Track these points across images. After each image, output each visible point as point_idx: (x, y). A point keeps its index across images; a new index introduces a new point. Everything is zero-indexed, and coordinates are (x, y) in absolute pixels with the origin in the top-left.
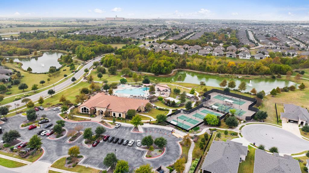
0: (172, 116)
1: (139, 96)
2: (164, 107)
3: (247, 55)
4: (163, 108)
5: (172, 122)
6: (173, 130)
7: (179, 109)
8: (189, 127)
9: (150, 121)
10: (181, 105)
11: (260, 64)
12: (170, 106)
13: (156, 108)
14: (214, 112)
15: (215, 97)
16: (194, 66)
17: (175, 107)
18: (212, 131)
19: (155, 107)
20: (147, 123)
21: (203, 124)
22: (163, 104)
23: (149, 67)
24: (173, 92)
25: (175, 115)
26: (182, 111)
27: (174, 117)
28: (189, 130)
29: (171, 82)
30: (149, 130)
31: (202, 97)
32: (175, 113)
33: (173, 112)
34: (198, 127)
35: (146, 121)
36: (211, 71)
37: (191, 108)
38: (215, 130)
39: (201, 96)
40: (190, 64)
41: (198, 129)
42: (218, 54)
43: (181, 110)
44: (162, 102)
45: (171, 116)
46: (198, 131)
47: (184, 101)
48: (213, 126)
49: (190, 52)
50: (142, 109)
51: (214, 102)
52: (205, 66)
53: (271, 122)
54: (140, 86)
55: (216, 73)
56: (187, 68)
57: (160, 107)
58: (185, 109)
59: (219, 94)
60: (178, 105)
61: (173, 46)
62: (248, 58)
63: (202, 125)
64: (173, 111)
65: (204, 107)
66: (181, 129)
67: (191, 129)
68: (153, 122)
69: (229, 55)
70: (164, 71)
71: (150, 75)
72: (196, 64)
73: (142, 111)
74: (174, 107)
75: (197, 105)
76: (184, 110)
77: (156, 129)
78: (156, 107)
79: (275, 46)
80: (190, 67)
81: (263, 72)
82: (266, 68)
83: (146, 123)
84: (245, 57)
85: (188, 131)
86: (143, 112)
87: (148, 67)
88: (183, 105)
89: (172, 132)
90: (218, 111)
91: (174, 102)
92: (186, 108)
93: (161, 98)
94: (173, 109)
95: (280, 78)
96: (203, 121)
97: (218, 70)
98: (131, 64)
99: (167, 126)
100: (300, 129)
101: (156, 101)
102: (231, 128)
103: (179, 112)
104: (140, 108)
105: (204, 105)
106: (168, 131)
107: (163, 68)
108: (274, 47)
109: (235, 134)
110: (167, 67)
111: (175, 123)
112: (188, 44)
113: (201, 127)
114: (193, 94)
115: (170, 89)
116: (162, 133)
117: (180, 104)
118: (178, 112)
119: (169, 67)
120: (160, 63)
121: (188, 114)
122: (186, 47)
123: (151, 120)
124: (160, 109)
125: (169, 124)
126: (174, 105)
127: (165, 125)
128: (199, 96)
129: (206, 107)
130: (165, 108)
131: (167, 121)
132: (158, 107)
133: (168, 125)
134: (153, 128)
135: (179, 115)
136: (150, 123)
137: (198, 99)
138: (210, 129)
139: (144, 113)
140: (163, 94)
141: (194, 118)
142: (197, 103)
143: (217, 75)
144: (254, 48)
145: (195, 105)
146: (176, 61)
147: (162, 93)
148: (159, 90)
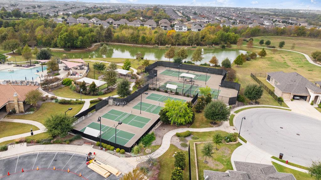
0: (90, 114)
1: (22, 82)
2: (74, 98)
3: (183, 27)
4: (69, 99)
5: (89, 131)
6: (90, 154)
7: (104, 98)
8: (130, 136)
9: (32, 134)
10: (108, 89)
11: (205, 32)
12: (86, 94)
13: (54, 101)
14: (171, 96)
15: (163, 73)
16: (124, 37)
17: (97, 95)
18: (183, 138)
19: (52, 99)
20: (20, 142)
21: (160, 123)
22: (72, 92)
23: (55, 39)
24: (93, 70)
25: (96, 110)
26: (111, 101)
27: (94, 117)
28: (133, 147)
29: (90, 58)
30: (21, 164)
31: (142, 75)
32: (96, 107)
33: (93, 105)
34: (150, 133)
35: (17, 137)
36: (147, 43)
37: (128, 93)
38: (189, 134)
39: (142, 73)
40: (118, 36)
41: (152, 138)
42: (151, 27)
43: (109, 98)
44: (71, 88)
45: (88, 116)
46: (154, 143)
47: (114, 82)
48: (181, 125)
49: (116, 26)
50: (16, 106)
51: (164, 80)
52: (138, 36)
53: (267, 103)
54: (31, 66)
55: (154, 44)
56: (114, 41)
57: (63, 98)
58: (117, 96)
59: (168, 68)
60: (103, 91)
61: (94, 20)
62: (185, 31)
63: (157, 126)
64: (91, 102)
65: (150, 89)
66: (112, 147)
67: (137, 143)
68: (37, 139)
69: (164, 28)
70: (79, 43)
71: (57, 51)
72: (126, 35)
73: (17, 112)
74: (94, 95)
75: (138, 88)
76: (115, 99)
77: (43, 156)
78: (56, 99)
79: (207, 20)
80: (119, 40)
81: (211, 41)
82: (213, 37)
83: (17, 143)
84: (182, 29)
85: (129, 150)
86: (22, 112)
87: (53, 39)
88: (113, 90)
89: (89, 160)
90: (177, 94)
91: (94, 85)
92: (118, 93)
93: (68, 81)
94: (92, 99)
95: (229, 47)
96: (159, 116)
97: (156, 41)
98: (26, 37)
99: (75, 142)
100: (316, 108)
101: (57, 87)
102: (214, 124)
103: (106, 103)
104: (11, 105)
105: (150, 86)
106: (79, 158)
107: (77, 37)
108: (207, 22)
109: (232, 139)
110: (83, 36)
111: (95, 133)
112: (112, 18)
113: (159, 133)
114: (128, 70)
115: (88, 66)
116: (58, 169)
117: (106, 89)
118: (102, 104)
119: (85, 37)
120: (72, 31)
121: (124, 105)
122: (111, 21)
123: (35, 133)
124: (64, 103)
125: (80, 135)
126: (94, 91)
127: (70, 142)
128: (138, 74)
129: (154, 89)
130: (75, 100)
131: (76, 129)
132: (60, 98)
133: (78, 138)
134: (35, 155)
135: (105, 110)
136: (29, 142)
137: (137, 78)
138: (178, 135)
139: (22, 115)
140: (74, 74)
141: (137, 112)
142: (137, 83)
143: (156, 47)
144: (187, 23)
145: (134, 87)
146: (98, 30)
147: (71, 73)
148: (67, 69)
